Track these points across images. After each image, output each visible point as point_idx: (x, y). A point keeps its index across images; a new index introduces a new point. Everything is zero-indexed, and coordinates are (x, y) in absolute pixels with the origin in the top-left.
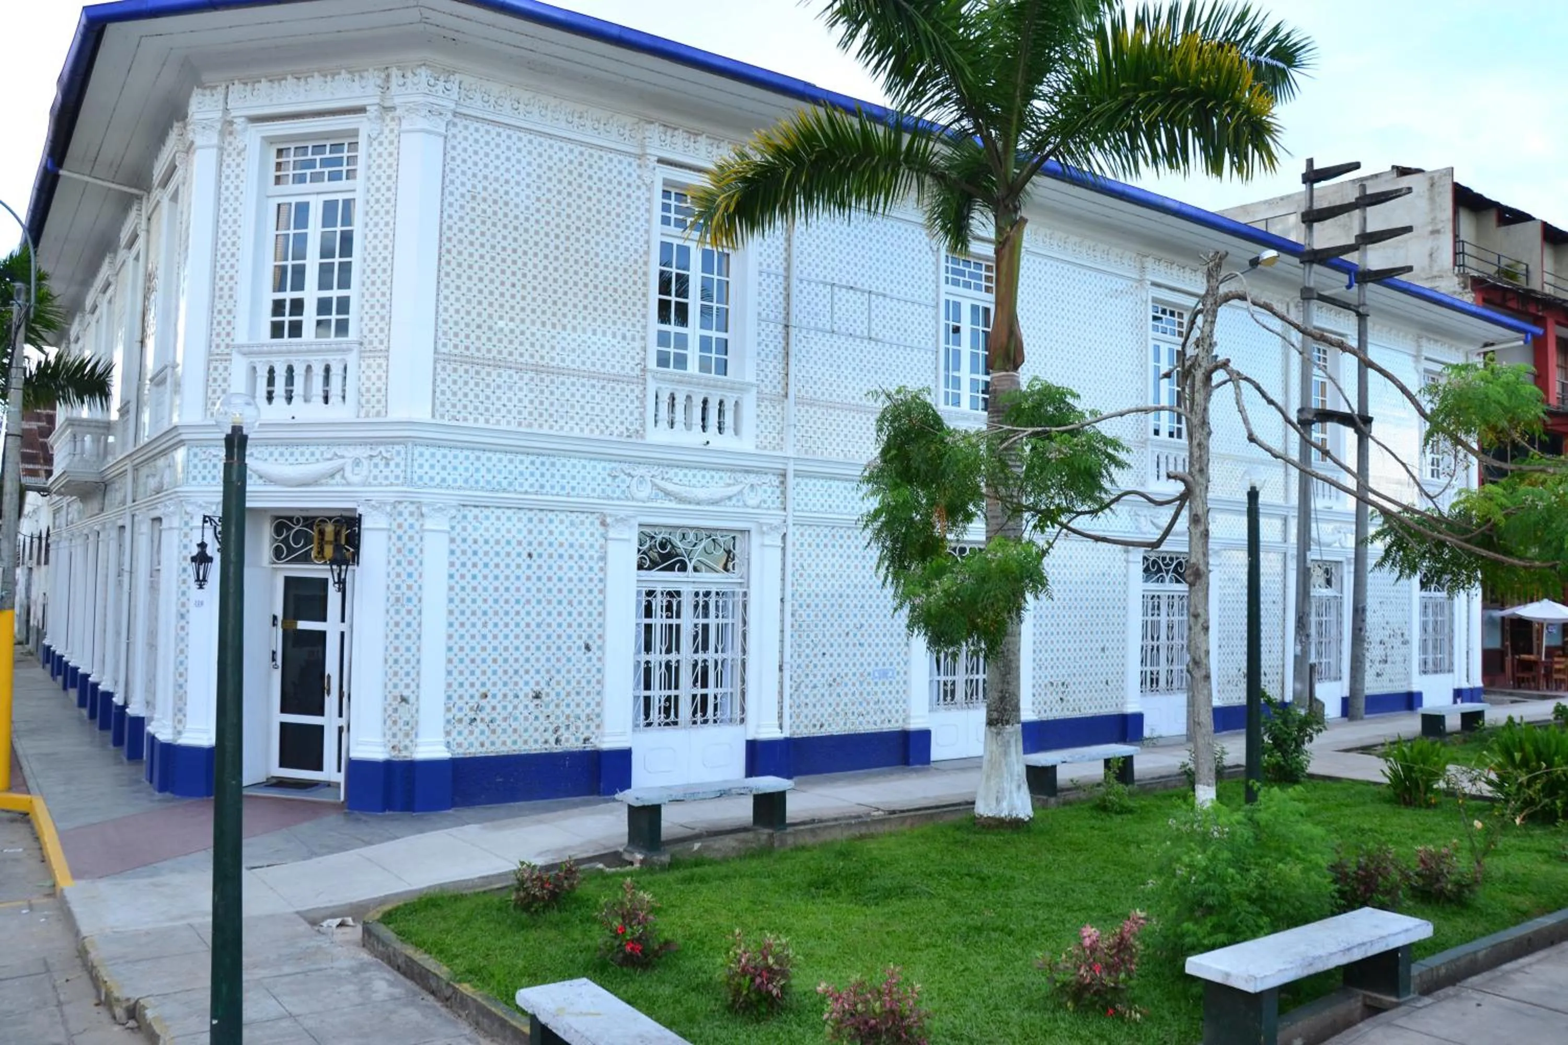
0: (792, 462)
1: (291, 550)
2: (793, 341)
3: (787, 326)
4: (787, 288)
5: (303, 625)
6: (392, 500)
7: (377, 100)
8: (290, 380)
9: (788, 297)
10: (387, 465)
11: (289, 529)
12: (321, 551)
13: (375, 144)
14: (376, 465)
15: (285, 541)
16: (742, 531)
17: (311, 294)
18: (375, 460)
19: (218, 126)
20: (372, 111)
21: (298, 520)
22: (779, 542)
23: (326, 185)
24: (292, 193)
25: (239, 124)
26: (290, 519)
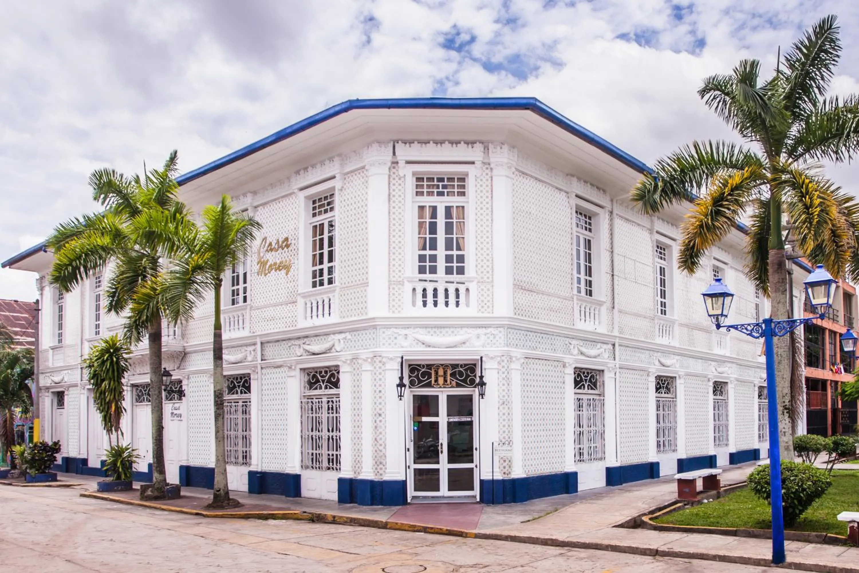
0: (617, 339)
1: (420, 381)
2: (615, 280)
3: (613, 275)
4: (612, 257)
5: (425, 419)
6: (501, 354)
7: (481, 159)
8: (435, 295)
9: (612, 261)
10: (494, 338)
11: (418, 370)
12: (436, 381)
13: (479, 180)
14: (488, 338)
15: (417, 377)
16: (599, 371)
17: (441, 252)
18: (489, 335)
19: (389, 164)
20: (478, 164)
21: (424, 366)
22: (614, 376)
23: (445, 198)
24: (428, 201)
25: (402, 164)
26: (419, 365)
